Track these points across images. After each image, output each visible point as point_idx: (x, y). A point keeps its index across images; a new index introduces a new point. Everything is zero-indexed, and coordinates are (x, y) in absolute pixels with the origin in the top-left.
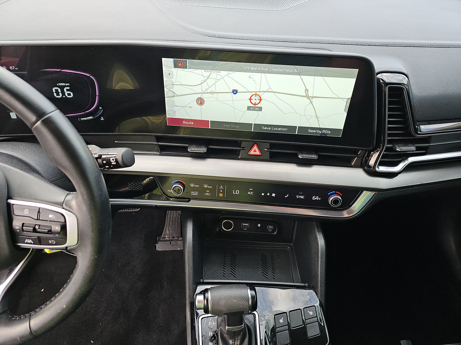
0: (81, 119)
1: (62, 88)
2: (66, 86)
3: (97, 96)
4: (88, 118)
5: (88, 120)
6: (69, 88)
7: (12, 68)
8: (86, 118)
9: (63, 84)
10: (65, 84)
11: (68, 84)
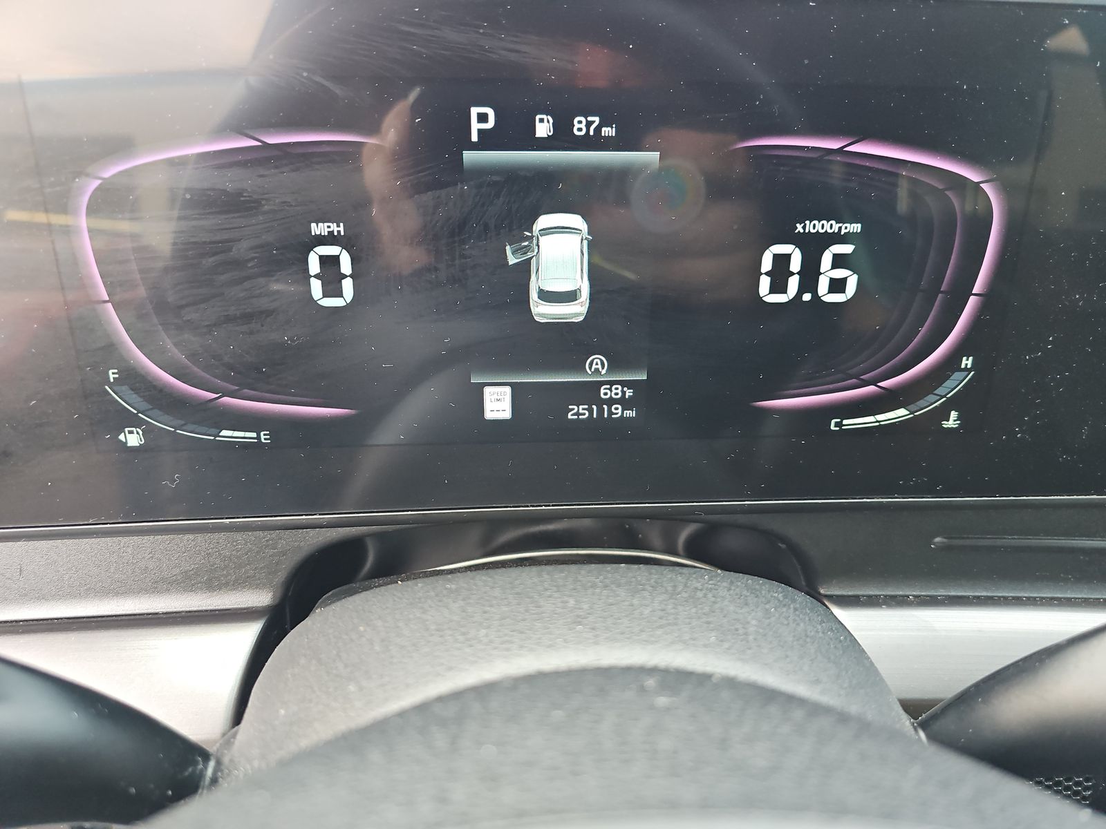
0: (845, 422)
1: (813, 247)
2: (838, 238)
3: (972, 298)
4: (880, 417)
5: (881, 429)
6: (847, 249)
7: (583, 126)
8: (871, 419)
9: (829, 226)
10: (836, 227)
11: (856, 228)
